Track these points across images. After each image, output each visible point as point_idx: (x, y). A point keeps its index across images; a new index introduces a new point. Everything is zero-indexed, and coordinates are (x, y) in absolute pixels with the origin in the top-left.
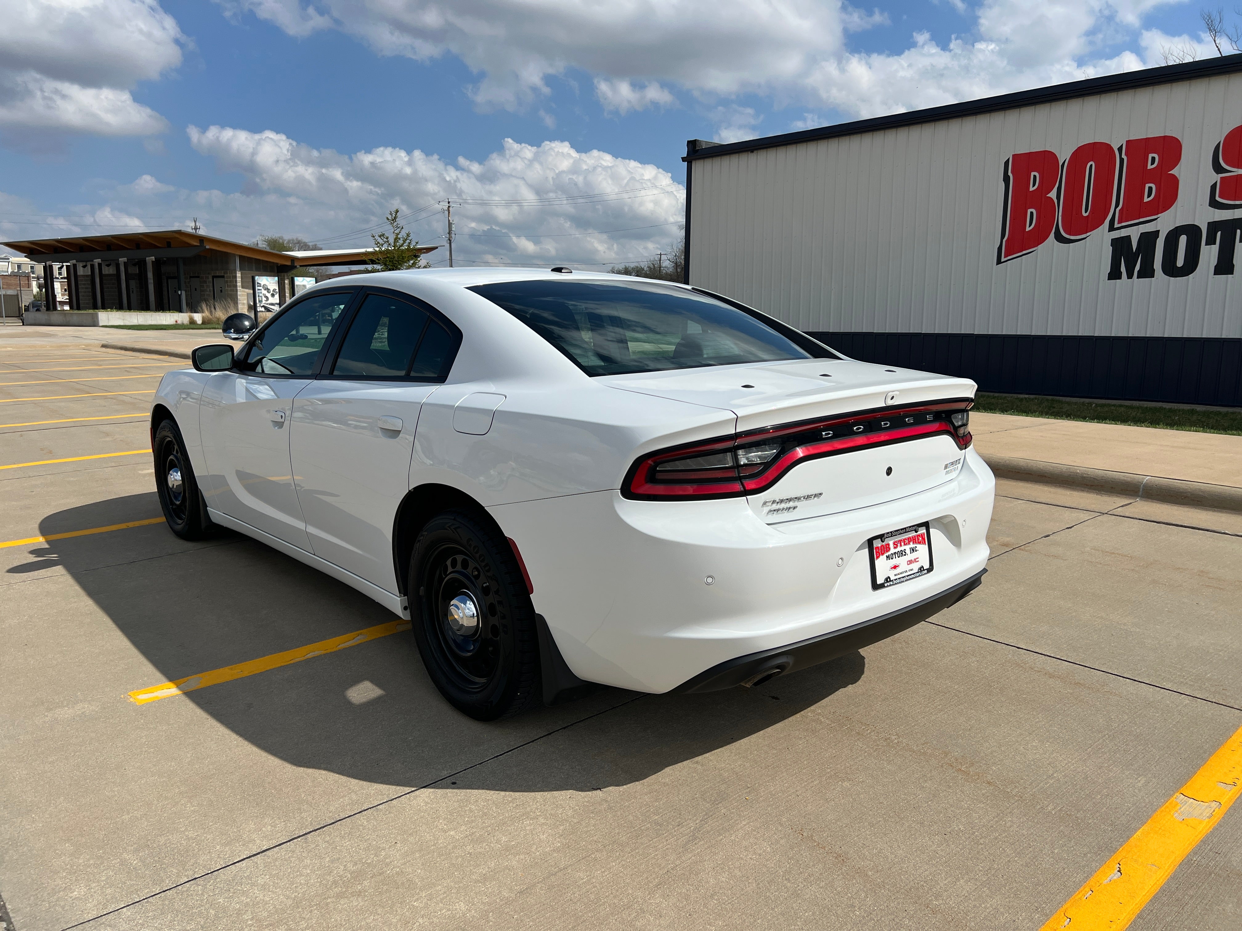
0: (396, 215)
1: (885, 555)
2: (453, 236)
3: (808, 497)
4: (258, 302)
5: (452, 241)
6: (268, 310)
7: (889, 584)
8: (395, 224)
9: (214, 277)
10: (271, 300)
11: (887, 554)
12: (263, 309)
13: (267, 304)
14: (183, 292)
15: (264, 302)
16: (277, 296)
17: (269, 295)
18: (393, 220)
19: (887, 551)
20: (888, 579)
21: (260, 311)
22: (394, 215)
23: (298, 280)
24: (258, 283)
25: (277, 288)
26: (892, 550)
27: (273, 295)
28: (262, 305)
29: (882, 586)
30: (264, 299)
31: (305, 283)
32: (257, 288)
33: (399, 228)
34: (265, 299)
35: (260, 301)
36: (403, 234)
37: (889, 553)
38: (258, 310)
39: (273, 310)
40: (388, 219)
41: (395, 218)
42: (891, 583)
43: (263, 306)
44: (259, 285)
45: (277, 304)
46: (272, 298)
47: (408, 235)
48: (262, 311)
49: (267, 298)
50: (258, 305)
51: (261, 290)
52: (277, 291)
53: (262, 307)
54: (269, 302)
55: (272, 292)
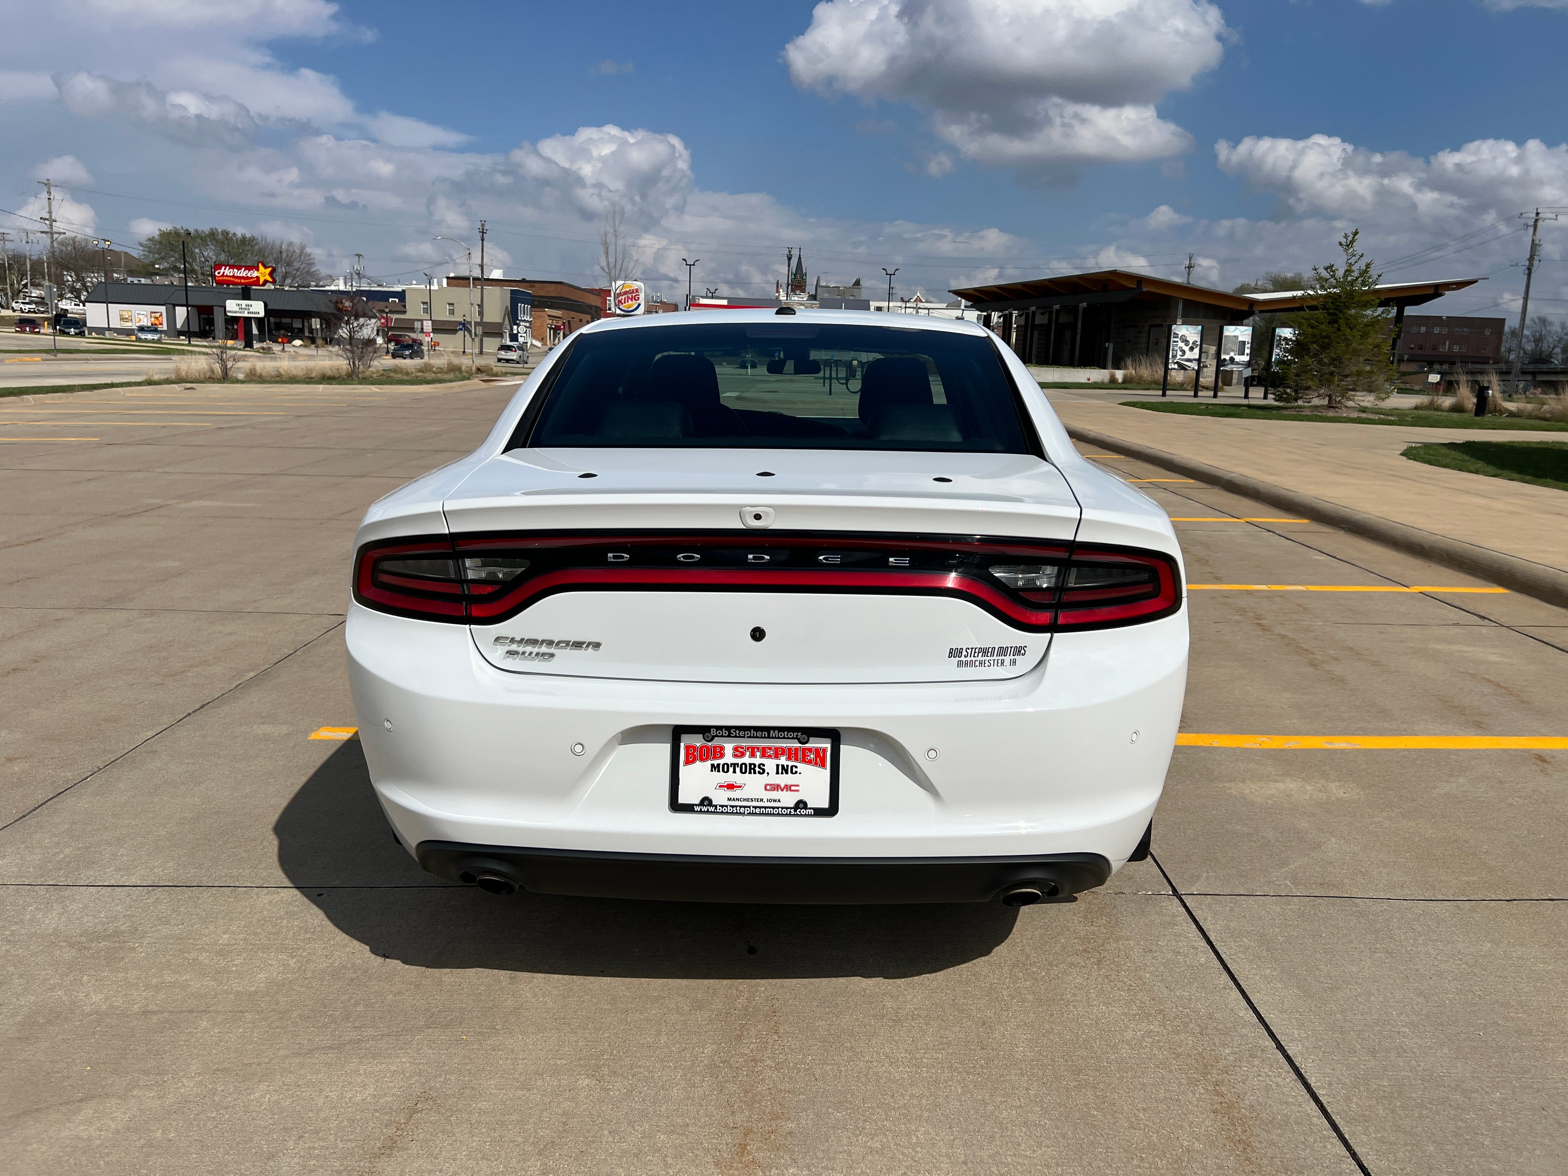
0: (1354, 238)
1: (709, 762)
2: (1536, 263)
3: (578, 645)
4: (1170, 357)
5: (1533, 271)
6: (1182, 367)
7: (705, 809)
8: (1350, 251)
9: (1151, 326)
10: (1189, 355)
11: (716, 762)
12: (1176, 366)
13: (1182, 360)
14: (1111, 345)
15: (1178, 357)
16: (1197, 350)
17: (1186, 349)
18: (1348, 246)
19: (715, 758)
20: (706, 801)
21: (1172, 369)
22: (1350, 239)
23: (1227, 330)
24: (1175, 333)
25: (1199, 341)
26: (729, 758)
27: (1192, 349)
28: (1175, 361)
29: (688, 808)
30: (1179, 353)
31: (1237, 333)
32: (1172, 339)
33: (1355, 256)
34: (1181, 353)
35: (1174, 357)
36: (1362, 264)
37: (721, 762)
38: (1170, 367)
39: (1189, 367)
40: (1341, 244)
41: (1352, 242)
42: (712, 809)
43: (1177, 363)
44: (1176, 335)
45: (1195, 360)
46: (1190, 353)
47: (1368, 266)
48: (1174, 369)
49: (1184, 352)
50: (1170, 361)
51: (1177, 342)
52: (1199, 343)
53: (1175, 363)
54: (1185, 357)
55: (1190, 345)
